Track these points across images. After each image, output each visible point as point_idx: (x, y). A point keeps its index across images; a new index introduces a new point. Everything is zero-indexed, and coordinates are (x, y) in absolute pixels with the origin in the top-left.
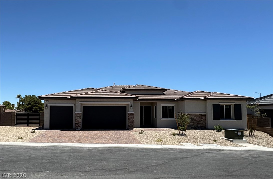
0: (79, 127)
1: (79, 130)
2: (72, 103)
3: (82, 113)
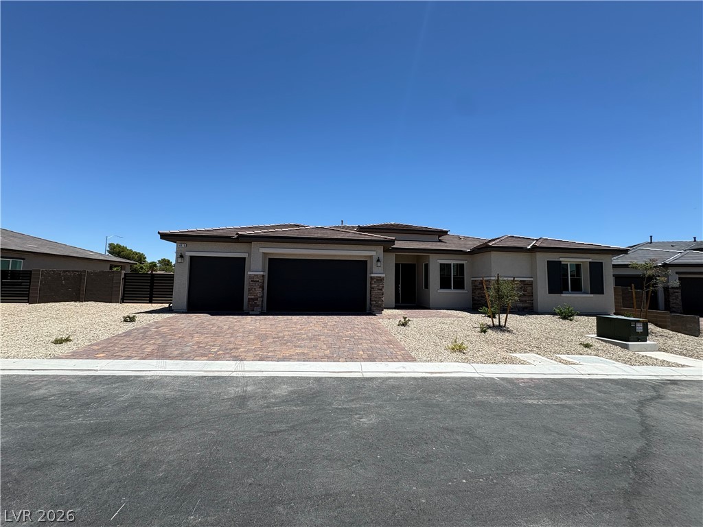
0: (258, 306)
1: (256, 313)
2: (243, 251)
3: (266, 274)
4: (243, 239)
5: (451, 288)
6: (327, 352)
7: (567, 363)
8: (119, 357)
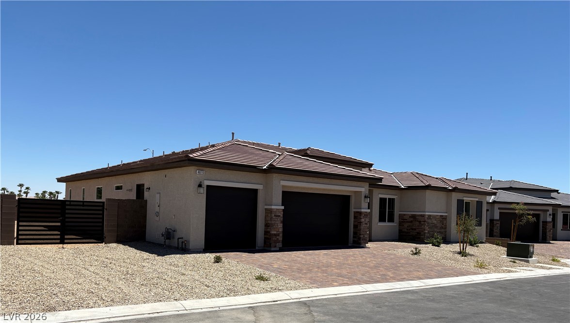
5: (386, 222)
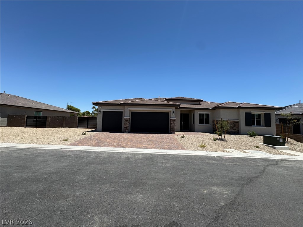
0: (127, 130)
1: (127, 132)
2: (121, 109)
3: (130, 118)
4: (122, 105)
6: (154, 146)
7: (246, 153)
8: (86, 146)
